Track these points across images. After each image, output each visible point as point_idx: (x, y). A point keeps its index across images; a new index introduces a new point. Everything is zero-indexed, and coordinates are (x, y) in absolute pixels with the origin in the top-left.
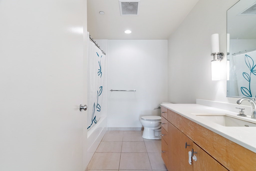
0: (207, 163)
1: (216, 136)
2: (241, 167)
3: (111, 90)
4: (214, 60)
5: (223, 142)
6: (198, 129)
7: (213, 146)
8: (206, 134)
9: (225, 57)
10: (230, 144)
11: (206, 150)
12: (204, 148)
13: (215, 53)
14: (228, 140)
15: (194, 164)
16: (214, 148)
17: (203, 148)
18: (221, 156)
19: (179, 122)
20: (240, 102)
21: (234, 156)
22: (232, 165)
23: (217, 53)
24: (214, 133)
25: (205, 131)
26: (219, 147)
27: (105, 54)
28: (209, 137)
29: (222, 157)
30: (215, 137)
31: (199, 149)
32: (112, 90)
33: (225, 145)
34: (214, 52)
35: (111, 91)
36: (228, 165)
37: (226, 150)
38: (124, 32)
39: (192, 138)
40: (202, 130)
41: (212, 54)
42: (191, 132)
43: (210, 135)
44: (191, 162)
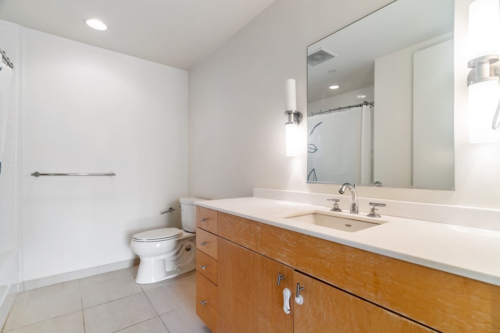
0: (331, 303)
1: (350, 252)
2: (404, 296)
3: (32, 175)
4: (290, 122)
5: (367, 260)
6: (308, 245)
7: (344, 270)
8: (328, 251)
9: (305, 120)
10: (383, 262)
11: (327, 280)
12: (324, 277)
13: (292, 111)
14: (377, 256)
15: (297, 311)
16: (345, 273)
17: (319, 277)
18: (363, 284)
19: (252, 235)
20: (343, 190)
21: (390, 281)
22: (387, 295)
23: (294, 112)
24: (346, 247)
25: (325, 246)
26: (358, 269)
27: (10, 65)
28: (334, 255)
29: (365, 285)
30: (349, 254)
31: (311, 281)
32: (36, 174)
33: (372, 265)
34: (290, 109)
35: (33, 177)
36: (378, 298)
37: (375, 274)
38: (84, 20)
39: (291, 263)
40: (317, 246)
41: (287, 112)
42: (287, 252)
43: (338, 252)
44: (289, 309)
